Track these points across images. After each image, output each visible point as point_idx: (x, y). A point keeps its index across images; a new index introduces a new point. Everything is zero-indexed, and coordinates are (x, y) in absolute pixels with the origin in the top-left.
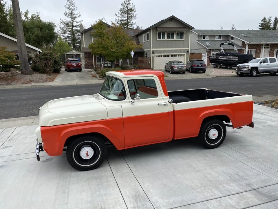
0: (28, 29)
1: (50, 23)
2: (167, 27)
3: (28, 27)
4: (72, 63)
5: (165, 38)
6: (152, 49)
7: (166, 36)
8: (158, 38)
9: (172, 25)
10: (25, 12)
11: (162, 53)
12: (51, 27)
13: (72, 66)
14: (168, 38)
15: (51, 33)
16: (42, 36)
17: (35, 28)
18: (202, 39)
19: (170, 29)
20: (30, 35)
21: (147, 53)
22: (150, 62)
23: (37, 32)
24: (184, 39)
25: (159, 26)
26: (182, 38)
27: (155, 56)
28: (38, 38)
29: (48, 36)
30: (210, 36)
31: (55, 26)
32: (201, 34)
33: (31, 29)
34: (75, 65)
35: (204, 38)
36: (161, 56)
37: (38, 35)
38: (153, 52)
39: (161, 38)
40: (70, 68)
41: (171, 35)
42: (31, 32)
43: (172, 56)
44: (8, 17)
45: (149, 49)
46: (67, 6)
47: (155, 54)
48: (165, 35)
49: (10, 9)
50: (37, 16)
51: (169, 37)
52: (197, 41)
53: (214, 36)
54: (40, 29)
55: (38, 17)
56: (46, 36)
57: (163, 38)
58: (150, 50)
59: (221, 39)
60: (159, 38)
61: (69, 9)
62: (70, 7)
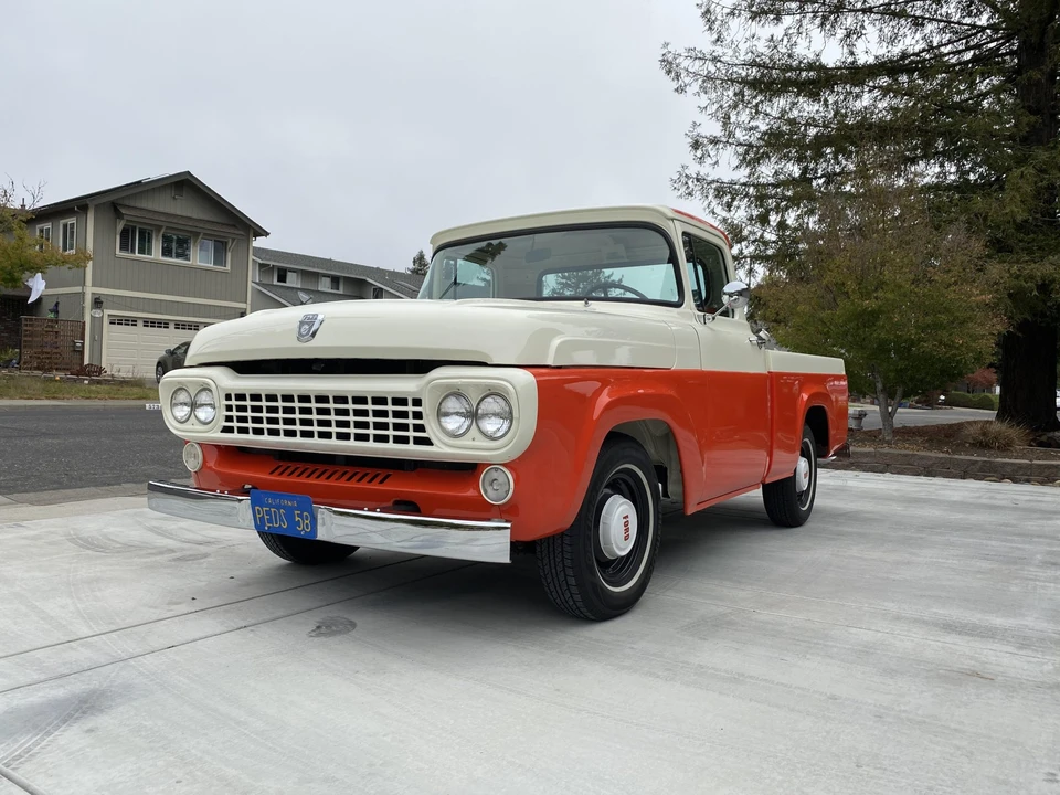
2: (162, 209)
5: (150, 253)
6: (90, 290)
7: (157, 247)
8: (121, 249)
9: (183, 208)
11: (137, 311)
14: (164, 254)
18: (275, 282)
19: (175, 221)
21: (57, 305)
22: (83, 344)
24: (228, 268)
25: (127, 202)
26: (219, 260)
27: (106, 321)
30: (305, 274)
32: (272, 263)
35: (282, 278)
36: (134, 322)
38: (98, 303)
39: (133, 251)
41: (177, 244)
43: (178, 325)
45: (79, 289)
47: (107, 312)
48: (150, 241)
51: (167, 252)
52: (259, 288)
53: (316, 276)
57: (142, 251)
58: (83, 293)
59: (341, 291)
60: (124, 247)
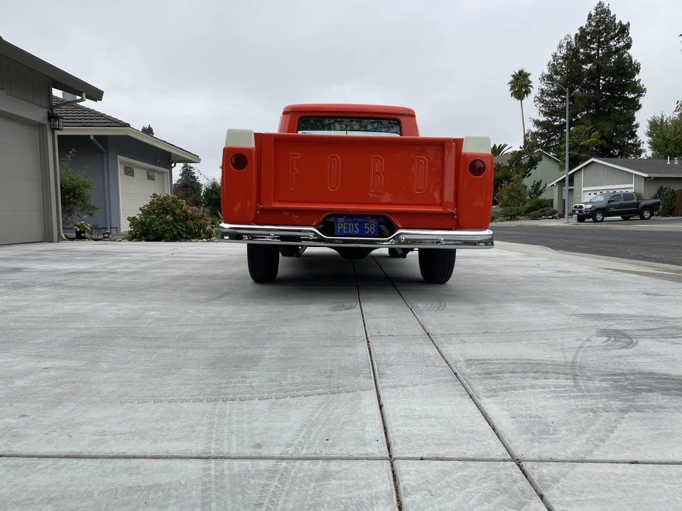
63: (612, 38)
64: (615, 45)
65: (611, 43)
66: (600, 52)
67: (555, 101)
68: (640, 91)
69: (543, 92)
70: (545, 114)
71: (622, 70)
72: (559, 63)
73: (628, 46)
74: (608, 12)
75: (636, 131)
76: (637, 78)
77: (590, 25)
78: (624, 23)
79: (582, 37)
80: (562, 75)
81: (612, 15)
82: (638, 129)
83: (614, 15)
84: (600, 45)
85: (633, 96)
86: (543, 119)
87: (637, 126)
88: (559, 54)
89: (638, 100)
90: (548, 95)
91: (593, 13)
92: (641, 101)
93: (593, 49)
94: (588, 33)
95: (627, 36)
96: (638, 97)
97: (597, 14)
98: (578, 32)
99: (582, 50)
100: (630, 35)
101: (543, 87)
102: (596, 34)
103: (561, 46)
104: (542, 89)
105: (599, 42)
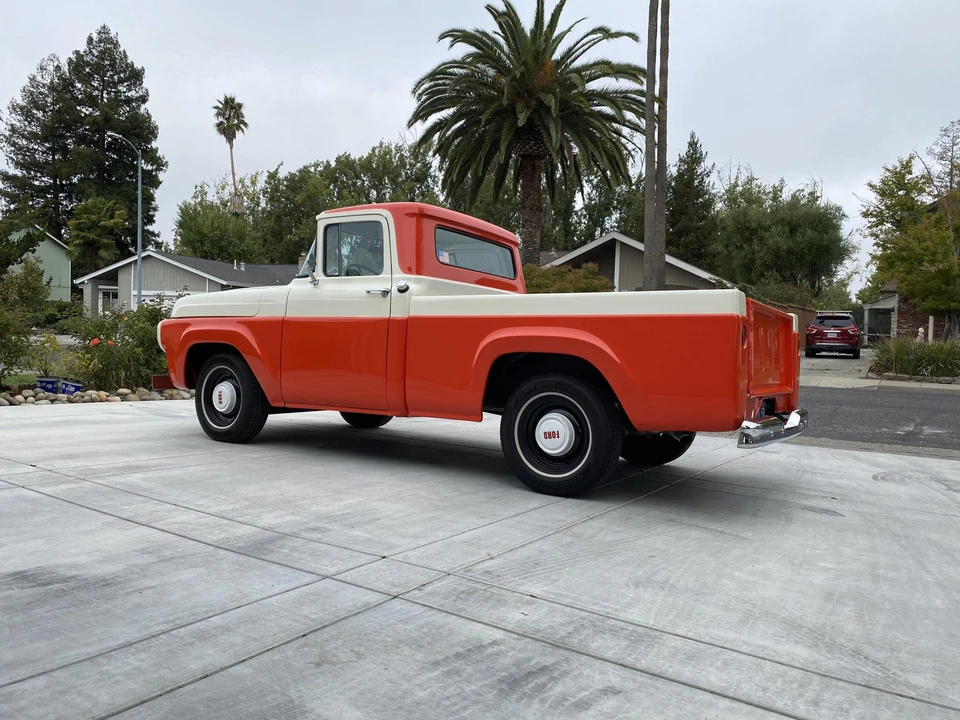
0: (753, 231)
1: (827, 208)
3: (754, 225)
4: (821, 328)
10: (774, 187)
12: (828, 219)
13: (821, 335)
15: (822, 240)
16: (790, 251)
17: (773, 228)
20: (756, 248)
23: (777, 239)
28: (778, 257)
29: (810, 250)
31: (844, 215)
33: (763, 232)
34: (832, 333)
37: (779, 248)
40: (814, 343)
42: (761, 239)
44: (719, 206)
46: (938, 150)
49: (733, 182)
50: (811, 194)
54: (787, 229)
55: (813, 197)
56: (804, 248)
61: (942, 158)
62: (946, 150)
63: (121, 81)
64: (124, 92)
65: (122, 88)
66: (105, 96)
67: (33, 149)
68: (160, 164)
69: (13, 129)
70: (17, 164)
71: (138, 130)
72: (41, 93)
73: (144, 99)
74: (116, 45)
75: (153, 216)
76: (154, 144)
77: (91, 52)
78: (138, 66)
79: (78, 64)
80: (44, 112)
81: (121, 49)
82: (156, 213)
83: (125, 52)
84: (106, 85)
85: (150, 168)
86: (13, 171)
87: (155, 209)
88: (39, 78)
89: (156, 176)
90: (23, 136)
91: (95, 37)
92: (161, 176)
93: (96, 89)
94: (88, 64)
95: (140, 85)
96: (156, 170)
97: (100, 41)
98: (73, 57)
99: (79, 85)
100: (144, 85)
101: (14, 122)
102: (98, 68)
103: (42, 68)
104: (12, 125)
105: (103, 81)
